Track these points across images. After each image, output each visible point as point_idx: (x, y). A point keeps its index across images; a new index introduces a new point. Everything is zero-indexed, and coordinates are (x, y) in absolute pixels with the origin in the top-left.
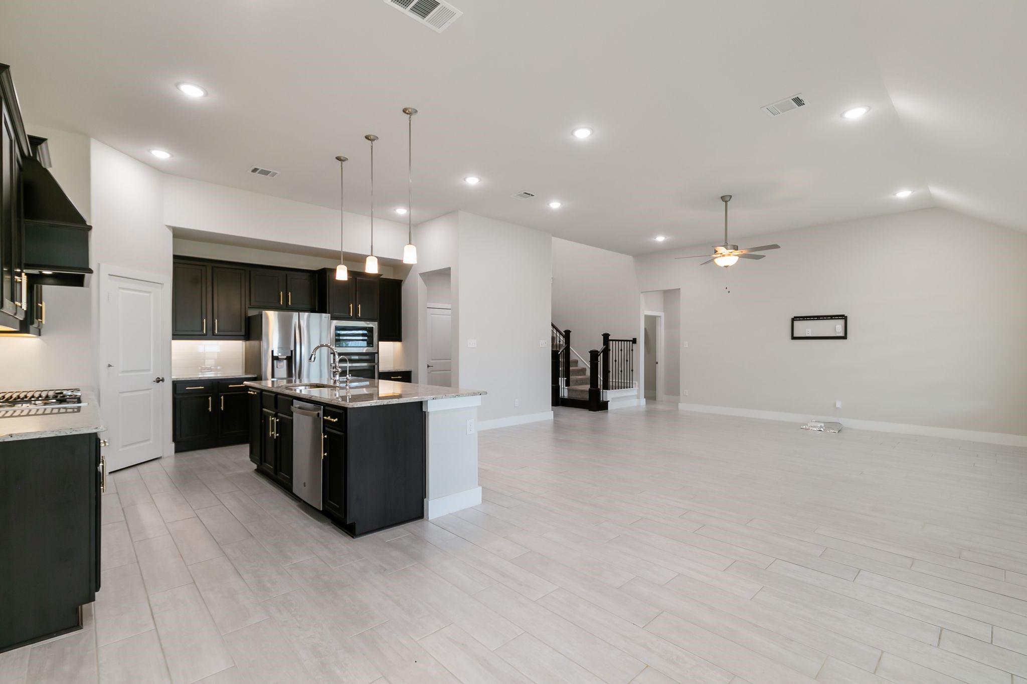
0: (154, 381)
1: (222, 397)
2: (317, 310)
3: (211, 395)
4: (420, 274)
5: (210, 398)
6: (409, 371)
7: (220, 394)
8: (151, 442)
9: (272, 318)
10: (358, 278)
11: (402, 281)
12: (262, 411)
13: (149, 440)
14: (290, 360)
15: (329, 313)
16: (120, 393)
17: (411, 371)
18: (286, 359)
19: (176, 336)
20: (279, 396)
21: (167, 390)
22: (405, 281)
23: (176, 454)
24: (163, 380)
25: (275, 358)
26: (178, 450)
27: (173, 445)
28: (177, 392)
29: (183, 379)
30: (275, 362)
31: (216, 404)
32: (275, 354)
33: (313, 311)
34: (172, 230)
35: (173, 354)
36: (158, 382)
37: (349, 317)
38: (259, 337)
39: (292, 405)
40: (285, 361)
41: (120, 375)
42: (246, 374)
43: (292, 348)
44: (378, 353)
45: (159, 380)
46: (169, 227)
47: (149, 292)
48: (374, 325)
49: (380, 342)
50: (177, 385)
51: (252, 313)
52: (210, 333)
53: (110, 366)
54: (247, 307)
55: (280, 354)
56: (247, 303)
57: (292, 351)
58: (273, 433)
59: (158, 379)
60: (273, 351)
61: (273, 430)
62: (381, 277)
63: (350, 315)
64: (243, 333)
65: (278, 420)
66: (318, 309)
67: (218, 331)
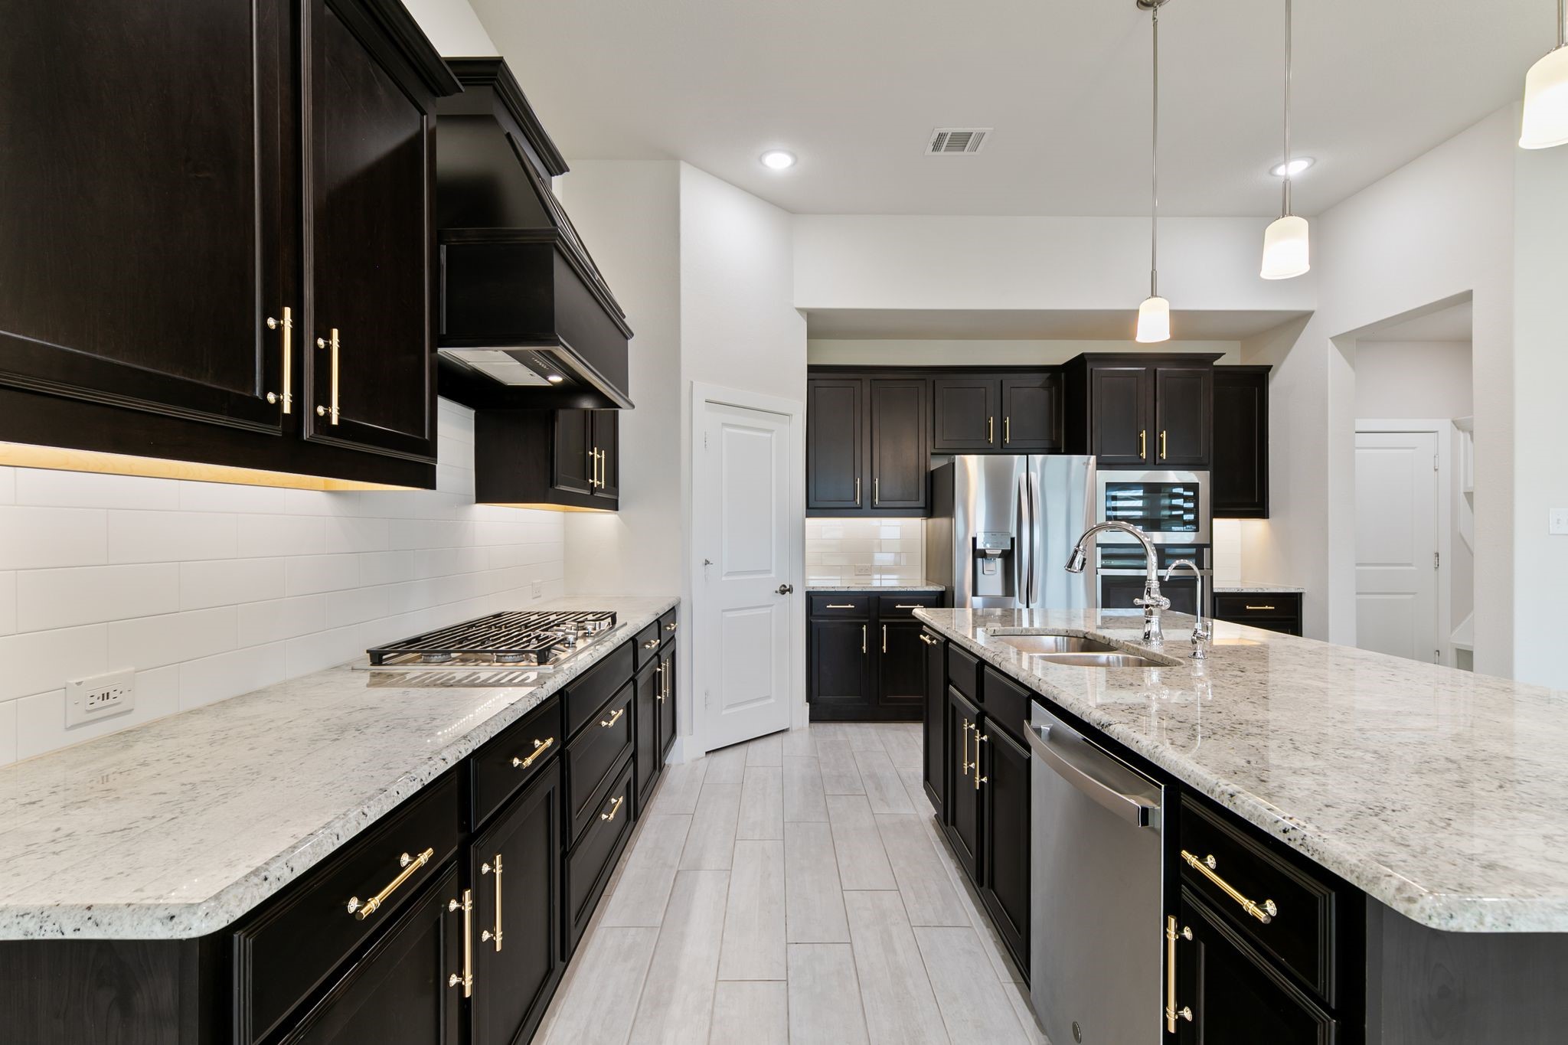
0: (776, 592)
1: (885, 628)
2: (1063, 451)
3: (867, 621)
4: (1331, 338)
5: (864, 628)
6: (1296, 594)
7: (882, 621)
8: (772, 701)
9: (972, 469)
10: (1159, 369)
11: (1269, 368)
12: (946, 692)
13: (769, 697)
14: (1008, 557)
15: (1092, 454)
16: (724, 611)
17: (1301, 594)
18: (1000, 556)
19: (813, 509)
20: (987, 668)
21: (797, 607)
22: (1277, 369)
23: (812, 724)
24: (790, 590)
25: (978, 554)
26: (814, 718)
27: (807, 707)
28: (814, 613)
29: (822, 590)
30: (979, 560)
31: (875, 641)
32: (980, 546)
33: (1054, 450)
34: (806, 316)
35: (807, 542)
36: (783, 592)
37: (1137, 461)
38: (949, 513)
39: (1029, 719)
40: (999, 561)
41: (724, 579)
42: (927, 585)
43: (1014, 535)
44: (1210, 546)
45: (785, 590)
46: (800, 310)
47: (771, 431)
48: (1200, 478)
49: (1216, 521)
50: (815, 601)
51: (936, 464)
52: (867, 504)
53: (707, 562)
54: (928, 454)
55: (988, 546)
56: (929, 443)
57: (1013, 540)
58: (972, 765)
59: (783, 588)
60: (974, 540)
61: (971, 760)
62: (1216, 363)
63: (1141, 457)
64: (921, 503)
65: (985, 738)
66: (1065, 449)
67: (879, 500)
